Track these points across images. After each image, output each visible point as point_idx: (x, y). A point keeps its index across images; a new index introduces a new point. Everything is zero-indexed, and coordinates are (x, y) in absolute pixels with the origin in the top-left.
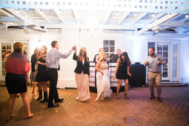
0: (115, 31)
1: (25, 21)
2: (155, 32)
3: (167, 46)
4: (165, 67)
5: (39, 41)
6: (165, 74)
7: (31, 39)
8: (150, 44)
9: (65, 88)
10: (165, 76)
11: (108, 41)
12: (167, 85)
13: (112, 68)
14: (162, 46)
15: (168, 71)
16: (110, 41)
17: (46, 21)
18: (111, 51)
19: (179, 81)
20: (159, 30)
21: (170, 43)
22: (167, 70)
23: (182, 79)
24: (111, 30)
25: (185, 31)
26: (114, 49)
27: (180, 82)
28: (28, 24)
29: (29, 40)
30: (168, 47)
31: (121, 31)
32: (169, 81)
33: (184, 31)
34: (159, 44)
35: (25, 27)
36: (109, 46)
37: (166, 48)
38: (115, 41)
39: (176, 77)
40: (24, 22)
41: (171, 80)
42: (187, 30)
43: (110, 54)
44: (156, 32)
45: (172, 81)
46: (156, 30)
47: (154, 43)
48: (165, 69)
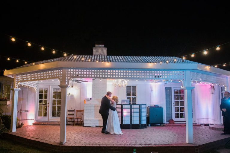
3: (183, 90)
8: (167, 88)
9: (95, 126)
13: (135, 109)
16: (132, 86)
18: (133, 95)
34: (175, 88)
36: (131, 91)
38: (136, 87)
39: (193, 118)
47: (171, 88)
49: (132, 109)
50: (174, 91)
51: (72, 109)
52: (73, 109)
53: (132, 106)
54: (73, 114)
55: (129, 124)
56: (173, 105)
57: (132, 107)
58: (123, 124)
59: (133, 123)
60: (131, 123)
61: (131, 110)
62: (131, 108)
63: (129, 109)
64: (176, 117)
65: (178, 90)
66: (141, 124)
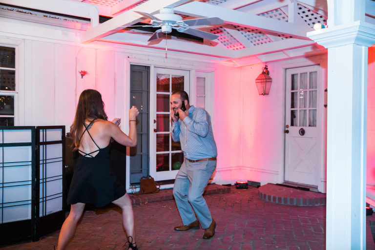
3: (182, 78)
8: (135, 68)
10: (176, 165)
14: (168, 77)
21: (189, 71)
23: (219, 171)
30: (183, 83)
34: (160, 71)
37: (179, 84)
38: (16, 51)
44: (165, 28)
47: (147, 69)
50: (158, 79)
56: (153, 126)
64: (159, 169)
65: (169, 79)
66: (41, 215)
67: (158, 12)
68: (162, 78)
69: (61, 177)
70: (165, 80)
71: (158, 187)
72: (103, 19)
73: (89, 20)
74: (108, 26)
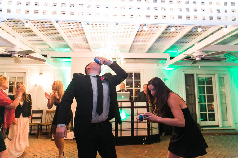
0: (141, 61)
1: (16, 45)
2: (196, 59)
3: (211, 78)
4: (210, 107)
5: (40, 74)
6: (212, 117)
7: (28, 71)
8: (187, 76)
9: (72, 139)
10: (211, 119)
11: (132, 73)
12: (217, 132)
13: (139, 109)
14: (203, 79)
15: (216, 112)
16: (134, 73)
17: (50, 48)
18: (136, 87)
19: (232, 126)
20: (202, 56)
21: (215, 75)
22: (214, 111)
23: (237, 123)
24: (135, 59)
25: (234, 58)
26: (140, 84)
27: (234, 128)
28: (20, 49)
29: (25, 73)
30: (211, 81)
31: (149, 61)
32: (218, 126)
33: (232, 59)
34: (199, 76)
35: (15, 53)
36: (133, 80)
37: (210, 81)
38: (141, 74)
39: (227, 120)
40: (15, 47)
41: (221, 125)
42: (235, 58)
43: (136, 90)
44: (198, 59)
45: (223, 127)
46: (197, 56)
47: (193, 75)
48: (210, 109)
49: (135, 109)
51: (39, 109)
52: (41, 109)
53: (135, 103)
54: (41, 118)
55: (130, 135)
56: (197, 100)
57: (135, 106)
58: (119, 136)
59: (137, 133)
60: (133, 133)
61: (132, 111)
62: (132, 107)
63: (130, 110)
65: (204, 79)
66: (151, 134)
67: (194, 53)
68: (201, 79)
69: (158, 127)
70: (202, 79)
71: (202, 128)
72: (172, 58)
73: (166, 59)
74: (174, 61)
